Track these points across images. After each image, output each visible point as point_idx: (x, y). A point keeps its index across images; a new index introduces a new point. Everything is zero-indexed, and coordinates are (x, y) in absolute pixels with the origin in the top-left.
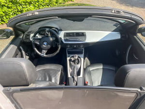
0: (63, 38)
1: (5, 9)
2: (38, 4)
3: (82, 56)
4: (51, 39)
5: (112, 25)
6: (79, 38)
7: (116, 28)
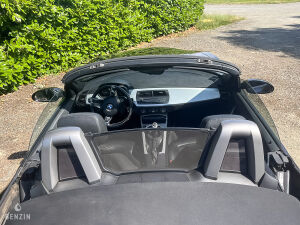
0: (135, 100)
1: (32, 58)
2: (87, 48)
3: (165, 126)
4: (118, 101)
5: (207, 79)
6: (160, 99)
7: (212, 82)
